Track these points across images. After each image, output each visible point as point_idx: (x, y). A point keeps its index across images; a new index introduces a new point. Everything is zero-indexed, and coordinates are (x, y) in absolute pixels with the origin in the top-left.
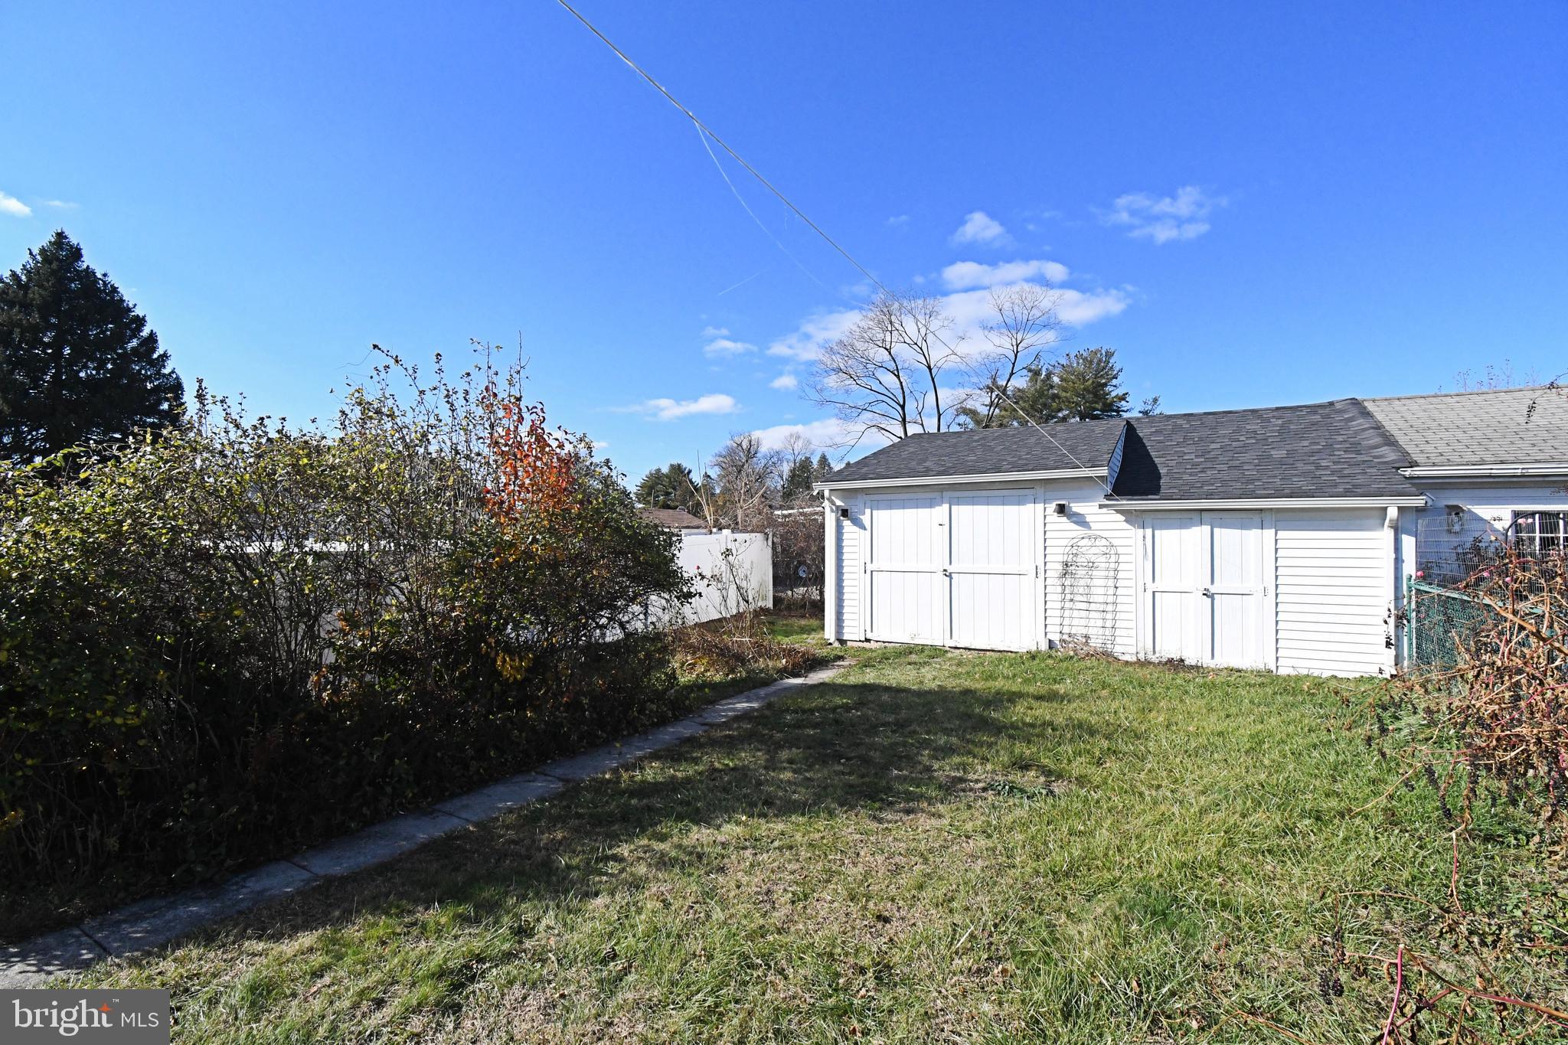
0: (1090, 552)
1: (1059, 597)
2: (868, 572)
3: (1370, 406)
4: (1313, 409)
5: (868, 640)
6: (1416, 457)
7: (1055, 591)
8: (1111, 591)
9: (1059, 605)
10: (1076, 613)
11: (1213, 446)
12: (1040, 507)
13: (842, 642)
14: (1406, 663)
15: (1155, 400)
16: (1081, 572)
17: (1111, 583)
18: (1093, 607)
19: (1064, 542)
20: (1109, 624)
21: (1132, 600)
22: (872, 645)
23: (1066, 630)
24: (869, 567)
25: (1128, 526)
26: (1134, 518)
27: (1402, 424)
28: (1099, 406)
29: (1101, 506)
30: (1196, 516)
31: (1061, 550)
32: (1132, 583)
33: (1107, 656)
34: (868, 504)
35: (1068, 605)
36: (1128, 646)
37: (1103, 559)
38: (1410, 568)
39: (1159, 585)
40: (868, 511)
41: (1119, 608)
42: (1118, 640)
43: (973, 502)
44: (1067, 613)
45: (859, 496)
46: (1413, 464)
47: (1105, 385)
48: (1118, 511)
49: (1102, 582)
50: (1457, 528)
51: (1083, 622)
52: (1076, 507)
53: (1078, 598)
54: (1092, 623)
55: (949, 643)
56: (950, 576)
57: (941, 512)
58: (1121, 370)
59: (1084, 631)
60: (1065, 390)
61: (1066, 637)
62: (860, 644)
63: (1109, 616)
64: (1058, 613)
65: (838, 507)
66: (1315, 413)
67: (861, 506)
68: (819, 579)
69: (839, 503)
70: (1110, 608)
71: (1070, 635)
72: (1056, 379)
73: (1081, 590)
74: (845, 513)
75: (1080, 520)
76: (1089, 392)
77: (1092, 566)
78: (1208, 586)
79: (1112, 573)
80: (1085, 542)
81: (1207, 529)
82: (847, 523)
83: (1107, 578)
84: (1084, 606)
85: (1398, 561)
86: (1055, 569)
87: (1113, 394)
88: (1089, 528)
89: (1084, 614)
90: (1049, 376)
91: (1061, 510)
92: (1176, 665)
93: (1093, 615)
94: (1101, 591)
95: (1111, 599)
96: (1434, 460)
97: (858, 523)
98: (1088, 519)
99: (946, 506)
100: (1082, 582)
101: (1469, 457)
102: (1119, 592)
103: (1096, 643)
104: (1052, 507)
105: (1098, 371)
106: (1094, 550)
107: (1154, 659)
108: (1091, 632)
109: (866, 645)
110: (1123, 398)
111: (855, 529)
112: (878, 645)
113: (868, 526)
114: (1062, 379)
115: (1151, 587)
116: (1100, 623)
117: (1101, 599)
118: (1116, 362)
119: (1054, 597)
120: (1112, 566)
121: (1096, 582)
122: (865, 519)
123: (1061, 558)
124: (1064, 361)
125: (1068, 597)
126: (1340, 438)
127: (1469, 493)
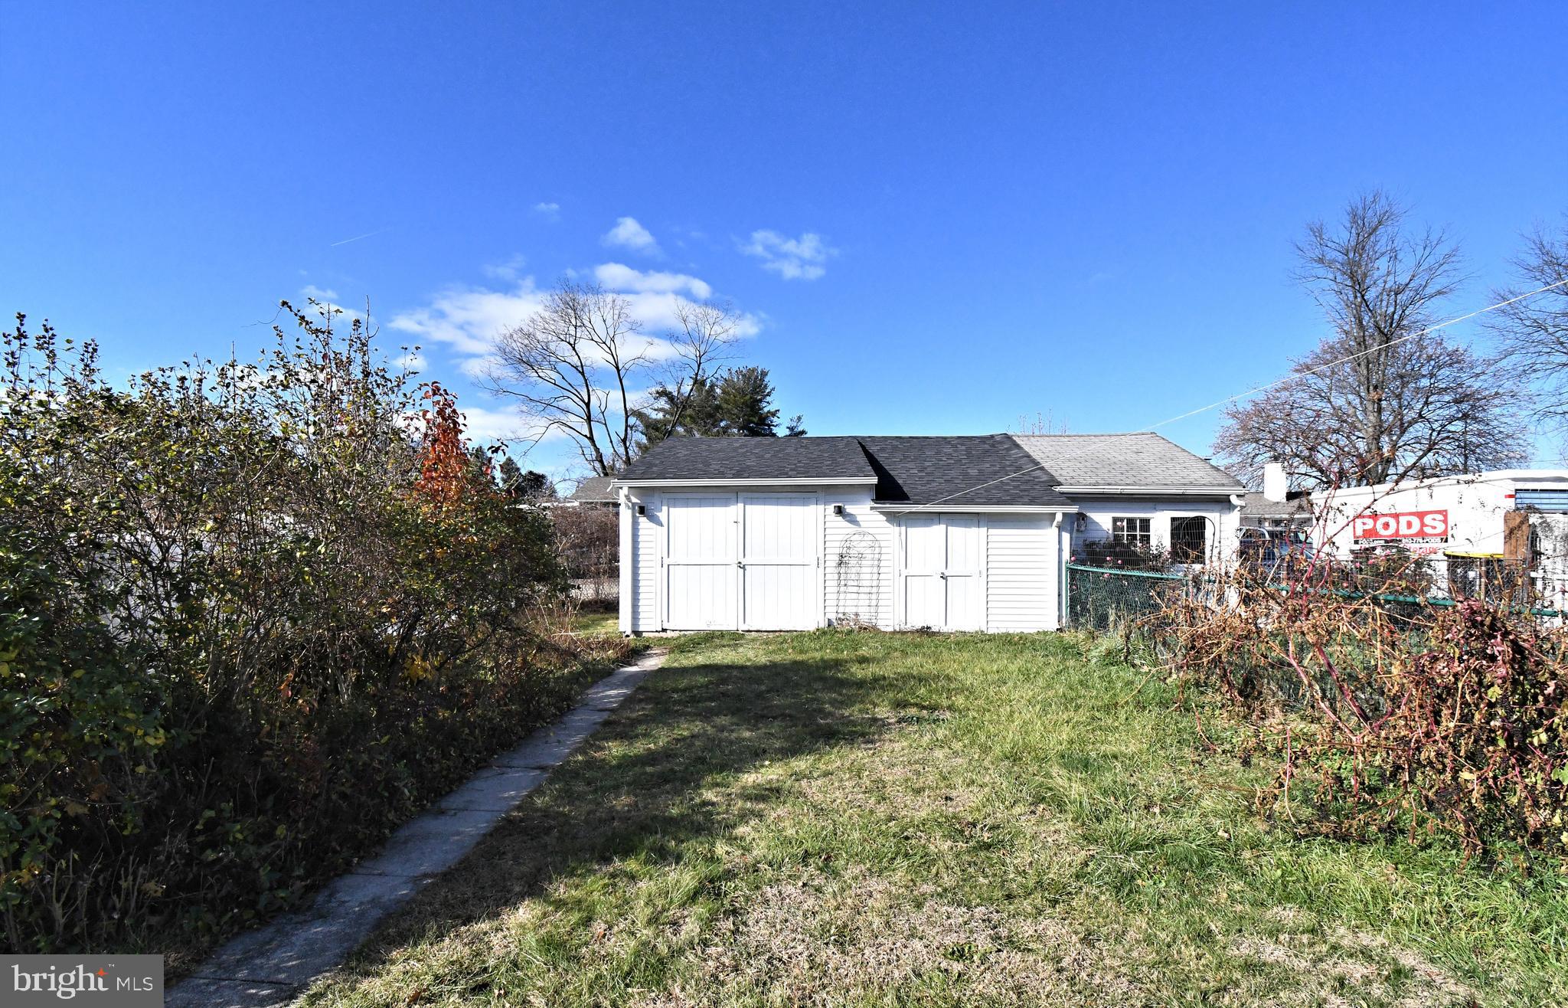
0: (860, 546)
1: (835, 583)
2: (665, 566)
3: (1018, 441)
4: (983, 440)
5: (664, 630)
6: (1060, 479)
7: (832, 576)
8: (875, 576)
9: (836, 589)
10: (849, 596)
11: (927, 464)
12: (821, 507)
13: (637, 633)
14: (1064, 620)
15: (799, 418)
16: (853, 562)
17: (875, 570)
18: (862, 590)
19: (841, 538)
20: (874, 603)
21: (890, 583)
22: (669, 634)
23: (841, 610)
24: (666, 562)
25: (888, 525)
26: (893, 518)
27: (1043, 456)
28: (756, 420)
29: (872, 508)
30: (936, 518)
31: (838, 544)
32: (891, 570)
33: (872, 630)
34: (665, 502)
35: (843, 589)
36: (888, 622)
37: (869, 551)
38: (1066, 555)
39: (910, 571)
40: (665, 508)
41: (882, 590)
42: (880, 616)
43: (765, 501)
44: (842, 596)
45: (656, 495)
46: (1060, 484)
47: (761, 401)
48: (881, 513)
49: (869, 570)
50: (1083, 528)
51: (855, 603)
52: (849, 509)
53: (850, 583)
54: (861, 603)
55: (743, 627)
56: (744, 568)
57: (735, 510)
58: (773, 389)
59: (854, 610)
60: (727, 402)
61: (841, 616)
62: (657, 634)
63: (874, 596)
64: (835, 596)
65: (634, 504)
66: (985, 443)
67: (658, 503)
68: (614, 573)
69: (634, 500)
70: (874, 590)
71: (844, 614)
72: (718, 391)
73: (853, 577)
74: (642, 510)
75: (852, 519)
76: (747, 406)
77: (861, 556)
78: (944, 571)
79: (876, 563)
80: (856, 537)
81: (943, 527)
82: (643, 520)
83: (872, 566)
84: (855, 589)
85: (1060, 550)
86: (834, 561)
87: (766, 410)
88: (858, 525)
89: (855, 596)
90: (712, 386)
91: (840, 511)
92: (925, 631)
93: (862, 596)
94: (868, 576)
95: (875, 583)
96: (1070, 481)
97: (653, 519)
98: (859, 518)
99: (741, 505)
100: (854, 570)
101: (1089, 481)
102: (882, 576)
103: (864, 619)
104: (831, 508)
105: (755, 389)
106: (863, 544)
107: (909, 627)
108: (860, 610)
109: (663, 635)
110: (774, 414)
111: (651, 525)
112: (676, 634)
113: (665, 523)
114: (724, 392)
115: (904, 573)
116: (867, 602)
117: (868, 583)
118: (771, 381)
119: (832, 584)
120: (877, 556)
121: (864, 570)
122: (662, 515)
123: (838, 551)
124: (726, 376)
125: (843, 583)
126: (1008, 463)
127: (1089, 504)
